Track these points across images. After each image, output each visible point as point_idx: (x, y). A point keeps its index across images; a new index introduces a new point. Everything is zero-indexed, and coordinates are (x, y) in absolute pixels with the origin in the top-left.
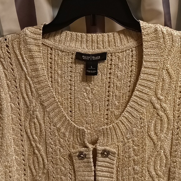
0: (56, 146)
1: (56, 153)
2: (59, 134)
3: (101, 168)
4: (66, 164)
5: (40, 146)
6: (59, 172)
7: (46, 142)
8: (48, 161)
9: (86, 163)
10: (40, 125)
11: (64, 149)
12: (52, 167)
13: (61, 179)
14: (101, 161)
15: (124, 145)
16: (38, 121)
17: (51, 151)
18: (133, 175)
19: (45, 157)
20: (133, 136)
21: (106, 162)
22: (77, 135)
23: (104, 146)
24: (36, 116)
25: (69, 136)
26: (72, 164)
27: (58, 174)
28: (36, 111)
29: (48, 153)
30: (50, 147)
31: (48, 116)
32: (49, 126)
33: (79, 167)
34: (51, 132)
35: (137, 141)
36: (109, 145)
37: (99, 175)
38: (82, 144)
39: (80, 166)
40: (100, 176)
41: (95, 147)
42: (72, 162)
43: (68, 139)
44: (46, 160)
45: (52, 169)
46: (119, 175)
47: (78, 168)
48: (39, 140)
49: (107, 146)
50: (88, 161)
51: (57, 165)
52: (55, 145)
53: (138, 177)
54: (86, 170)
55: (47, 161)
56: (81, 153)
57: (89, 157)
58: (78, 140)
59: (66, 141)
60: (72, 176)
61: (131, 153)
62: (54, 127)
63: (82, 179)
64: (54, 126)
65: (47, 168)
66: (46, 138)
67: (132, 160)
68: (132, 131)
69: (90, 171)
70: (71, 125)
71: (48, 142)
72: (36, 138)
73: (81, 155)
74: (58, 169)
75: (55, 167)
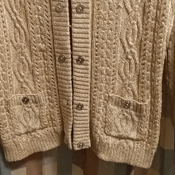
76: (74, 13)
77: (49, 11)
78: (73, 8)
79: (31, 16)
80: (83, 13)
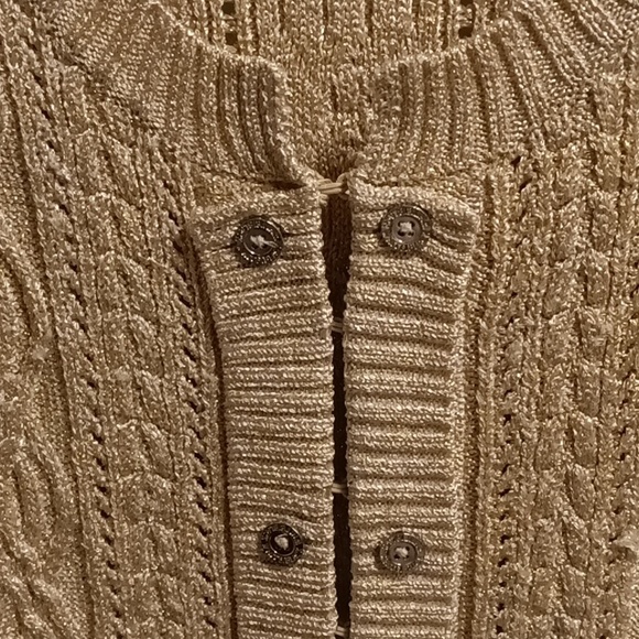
0: (88, 189)
1: (96, 237)
2: (101, 111)
3: (375, 316)
4: (162, 298)
6: (123, 350)
7: (25, 174)
8: (48, 292)
9: (281, 284)
11: (141, 209)
12: (76, 325)
13: (139, 389)
14: (378, 279)
15: (527, 180)
17: (62, 225)
18: (570, 360)
19: (26, 265)
20: (598, 121)
21: (406, 282)
22: (218, 113)
23: (396, 184)
25: (167, 123)
26: (200, 295)
27: (115, 360)
29: (47, 236)
30: (56, 201)
32: (30, 62)
33: (244, 311)
34: (48, 101)
35: (619, 154)
36: (431, 177)
37: (364, 358)
38: (259, 167)
39: (246, 306)
40: (372, 366)
41: (344, 187)
42: (199, 283)
44: (38, 286)
45: (81, 333)
46: (487, 358)
47: (233, 316)
49: (417, 183)
50: (298, 273)
51: (108, 306)
52: (82, 188)
53: (606, 372)
54: (287, 327)
55: (41, 293)
56: (253, 222)
57: (300, 249)
58: (227, 141)
59: (151, 152)
60: (199, 366)
61: (569, 230)
62: (66, 70)
63: (261, 380)
64: (68, 61)
65: (50, 333)
66: (20, 148)
67: (572, 270)
68: (590, 94)
69: (308, 334)
70: (178, 47)
71: (38, 169)
73: (253, 239)
74: (113, 331)
75: (94, 324)
76: (363, 575)
77: (219, 552)
78: (362, 552)
79: (109, 579)
80: (417, 574)
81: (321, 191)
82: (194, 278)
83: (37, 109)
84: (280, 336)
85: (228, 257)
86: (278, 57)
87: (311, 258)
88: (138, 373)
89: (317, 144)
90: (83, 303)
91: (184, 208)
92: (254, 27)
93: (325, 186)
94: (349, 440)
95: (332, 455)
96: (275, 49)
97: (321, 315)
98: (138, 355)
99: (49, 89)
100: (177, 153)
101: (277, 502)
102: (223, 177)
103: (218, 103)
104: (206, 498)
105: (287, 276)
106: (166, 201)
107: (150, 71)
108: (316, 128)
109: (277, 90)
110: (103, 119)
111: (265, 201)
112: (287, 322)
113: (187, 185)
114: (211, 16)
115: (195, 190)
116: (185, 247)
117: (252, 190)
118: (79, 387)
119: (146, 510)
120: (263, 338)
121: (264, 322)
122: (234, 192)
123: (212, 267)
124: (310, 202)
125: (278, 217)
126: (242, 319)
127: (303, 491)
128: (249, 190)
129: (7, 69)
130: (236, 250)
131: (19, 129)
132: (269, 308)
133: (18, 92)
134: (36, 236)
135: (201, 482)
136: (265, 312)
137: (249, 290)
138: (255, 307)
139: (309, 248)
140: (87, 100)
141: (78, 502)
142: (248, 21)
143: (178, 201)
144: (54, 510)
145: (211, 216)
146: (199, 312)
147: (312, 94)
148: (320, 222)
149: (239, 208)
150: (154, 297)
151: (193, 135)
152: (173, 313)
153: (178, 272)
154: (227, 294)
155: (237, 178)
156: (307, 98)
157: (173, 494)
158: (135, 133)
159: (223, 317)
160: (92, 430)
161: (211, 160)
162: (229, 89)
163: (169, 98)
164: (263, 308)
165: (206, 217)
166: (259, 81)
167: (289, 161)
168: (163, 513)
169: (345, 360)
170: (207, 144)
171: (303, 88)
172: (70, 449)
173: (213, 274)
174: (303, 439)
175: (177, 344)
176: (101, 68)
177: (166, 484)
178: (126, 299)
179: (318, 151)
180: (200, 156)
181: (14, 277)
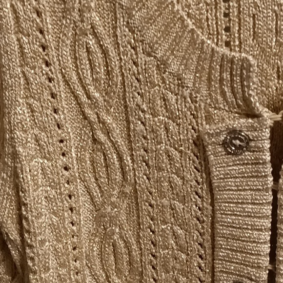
0: (154, 115)
1: (156, 137)
2: (163, 79)
4: (186, 167)
5: (109, 120)
6: (166, 190)
7: (126, 107)
8: (133, 161)
9: (247, 164)
10: (105, 52)
11: (179, 125)
12: (145, 177)
16: (98, 42)
17: (142, 131)
19: (124, 149)
22: (220, 80)
24: (89, 27)
25: (194, 84)
27: (162, 195)
28: (89, 9)
29: (134, 136)
30: (139, 119)
31: (128, 23)
32: (131, 55)
33: (227, 176)
34: (139, 74)
38: (239, 106)
39: (228, 174)
42: (205, 161)
43: (191, 94)
44: (129, 158)
45: (147, 181)
47: (221, 178)
48: (105, 100)
50: (256, 159)
51: (160, 169)
52: (152, 114)
54: (249, 185)
55: (130, 161)
56: (234, 133)
58: (223, 93)
59: (185, 98)
60: (203, 201)
62: (148, 59)
63: (234, 211)
64: (149, 55)
65: (133, 181)
66: (124, 95)
69: (259, 190)
70: (202, 48)
71: (132, 105)
72: (97, 95)
73: (234, 141)
74: (162, 182)
81: (271, 119)
82: (202, 158)
83: (133, 77)
84: (245, 190)
85: (220, 150)
86: (251, 53)
87: (263, 152)
88: (172, 202)
89: (268, 95)
90: (149, 167)
91: (200, 125)
92: (239, 38)
93: (273, 117)
94: (278, 244)
95: (269, 251)
96: (250, 49)
97: (267, 181)
98: (173, 193)
99: (139, 68)
100: (198, 99)
101: (239, 271)
102: (220, 111)
103: (220, 75)
104: (203, 265)
105: (250, 160)
106: (191, 122)
107: (188, 60)
108: (268, 87)
109: (251, 69)
110: (164, 82)
111: (242, 123)
112: (249, 183)
113: (202, 114)
114: (218, 33)
115: (205, 116)
116: (199, 144)
117: (234, 117)
118: (145, 207)
119: (174, 268)
120: (236, 190)
121: (237, 182)
122: (225, 118)
123: (212, 154)
124: (265, 125)
125: (248, 131)
126: (226, 180)
127: (252, 267)
128: (233, 117)
129: (121, 59)
130: (225, 147)
131: (124, 86)
132: (240, 175)
133: (125, 69)
134: (129, 135)
135: (201, 257)
136: (237, 177)
137: (230, 166)
138: (233, 175)
139: (263, 147)
140: (157, 73)
141: (141, 260)
142: (237, 35)
143: (197, 122)
144: (130, 263)
145: (213, 130)
146: (204, 175)
147: (267, 71)
148: (269, 135)
149: (228, 126)
150: (182, 166)
151: (206, 90)
152: (191, 174)
153: (195, 155)
154: (219, 167)
155: (227, 111)
156: (264, 73)
157: (187, 261)
158: (178, 89)
159: (216, 178)
160: (150, 227)
161: (215, 102)
162: (227, 69)
163: (196, 73)
164: (237, 175)
165: (210, 130)
166: (242, 65)
167: (255, 104)
168: (181, 270)
169: (278, 204)
170: (213, 95)
171: (263, 67)
172: (139, 235)
173: (212, 157)
174: (254, 242)
175: (192, 189)
176: (165, 58)
177: (184, 256)
178: (169, 167)
179: (268, 99)
180: (209, 101)
181: (118, 154)
